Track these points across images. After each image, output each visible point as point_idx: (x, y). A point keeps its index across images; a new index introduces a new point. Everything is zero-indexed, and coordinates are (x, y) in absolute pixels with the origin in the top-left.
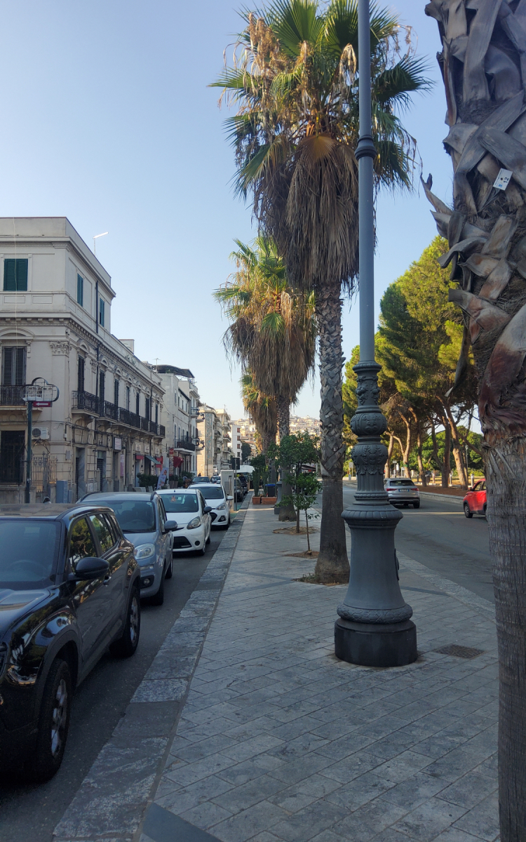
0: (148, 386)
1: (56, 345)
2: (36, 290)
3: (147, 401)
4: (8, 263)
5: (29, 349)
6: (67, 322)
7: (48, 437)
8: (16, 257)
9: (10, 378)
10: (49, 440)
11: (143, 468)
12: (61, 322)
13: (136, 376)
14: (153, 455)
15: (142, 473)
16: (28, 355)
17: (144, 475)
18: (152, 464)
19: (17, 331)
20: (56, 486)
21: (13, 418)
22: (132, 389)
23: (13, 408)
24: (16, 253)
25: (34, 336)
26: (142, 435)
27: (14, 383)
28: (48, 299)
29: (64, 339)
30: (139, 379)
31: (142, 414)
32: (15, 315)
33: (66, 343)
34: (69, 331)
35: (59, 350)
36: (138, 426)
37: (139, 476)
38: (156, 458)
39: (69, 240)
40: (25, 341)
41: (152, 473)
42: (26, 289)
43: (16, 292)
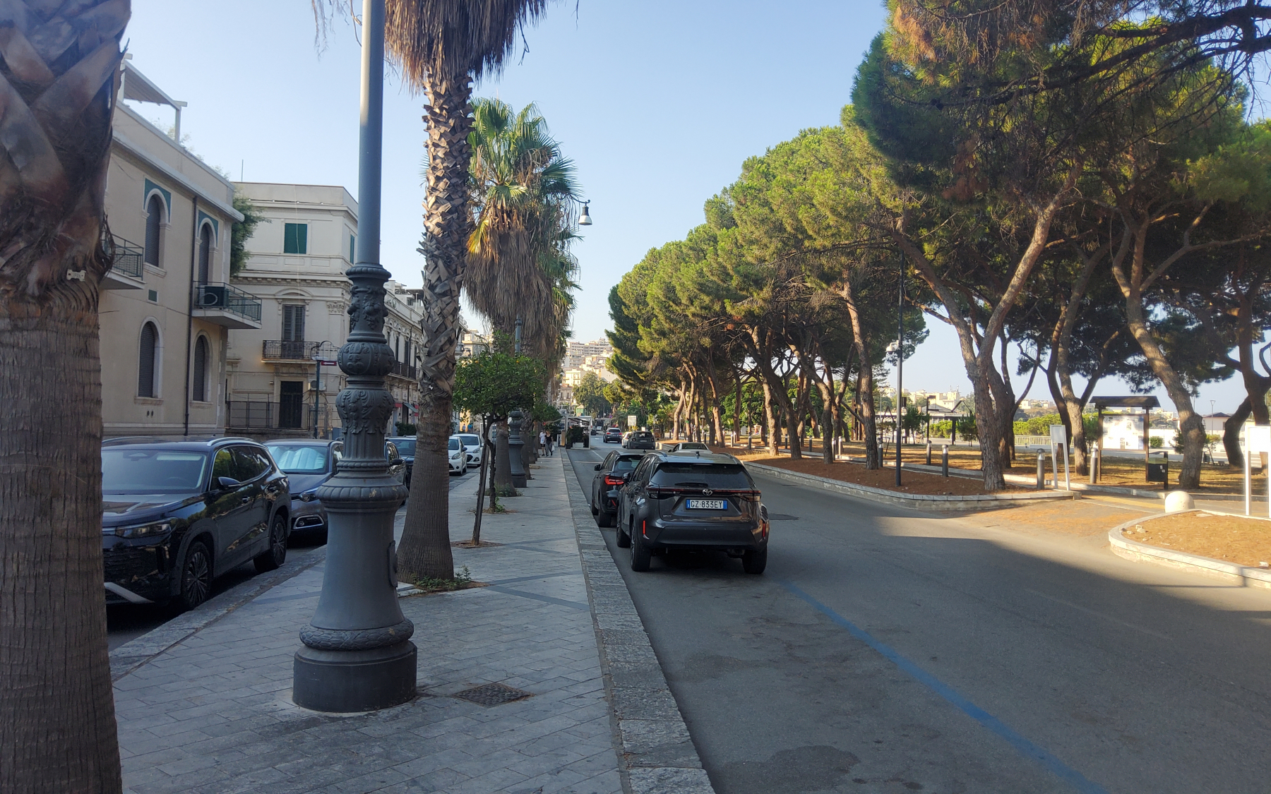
0: (408, 327)
1: (332, 305)
2: (314, 254)
3: (406, 343)
4: (289, 227)
5: (307, 308)
6: (343, 284)
7: (324, 389)
8: (297, 222)
9: (290, 333)
10: (326, 390)
11: (401, 417)
12: (338, 285)
13: (395, 319)
14: (411, 402)
15: (400, 421)
16: (307, 313)
17: (403, 424)
18: (410, 412)
19: (299, 292)
20: (332, 432)
21: (292, 370)
22: (392, 333)
23: (293, 361)
24: (296, 219)
25: (313, 296)
26: (401, 381)
27: (293, 339)
28: (326, 262)
29: (340, 299)
30: (399, 322)
31: (401, 359)
32: (297, 277)
33: (342, 304)
34: (344, 292)
35: (335, 309)
36: (397, 373)
37: (397, 424)
38: (414, 405)
39: (346, 209)
40: (304, 300)
41: (410, 422)
42: (305, 253)
43: (298, 255)
